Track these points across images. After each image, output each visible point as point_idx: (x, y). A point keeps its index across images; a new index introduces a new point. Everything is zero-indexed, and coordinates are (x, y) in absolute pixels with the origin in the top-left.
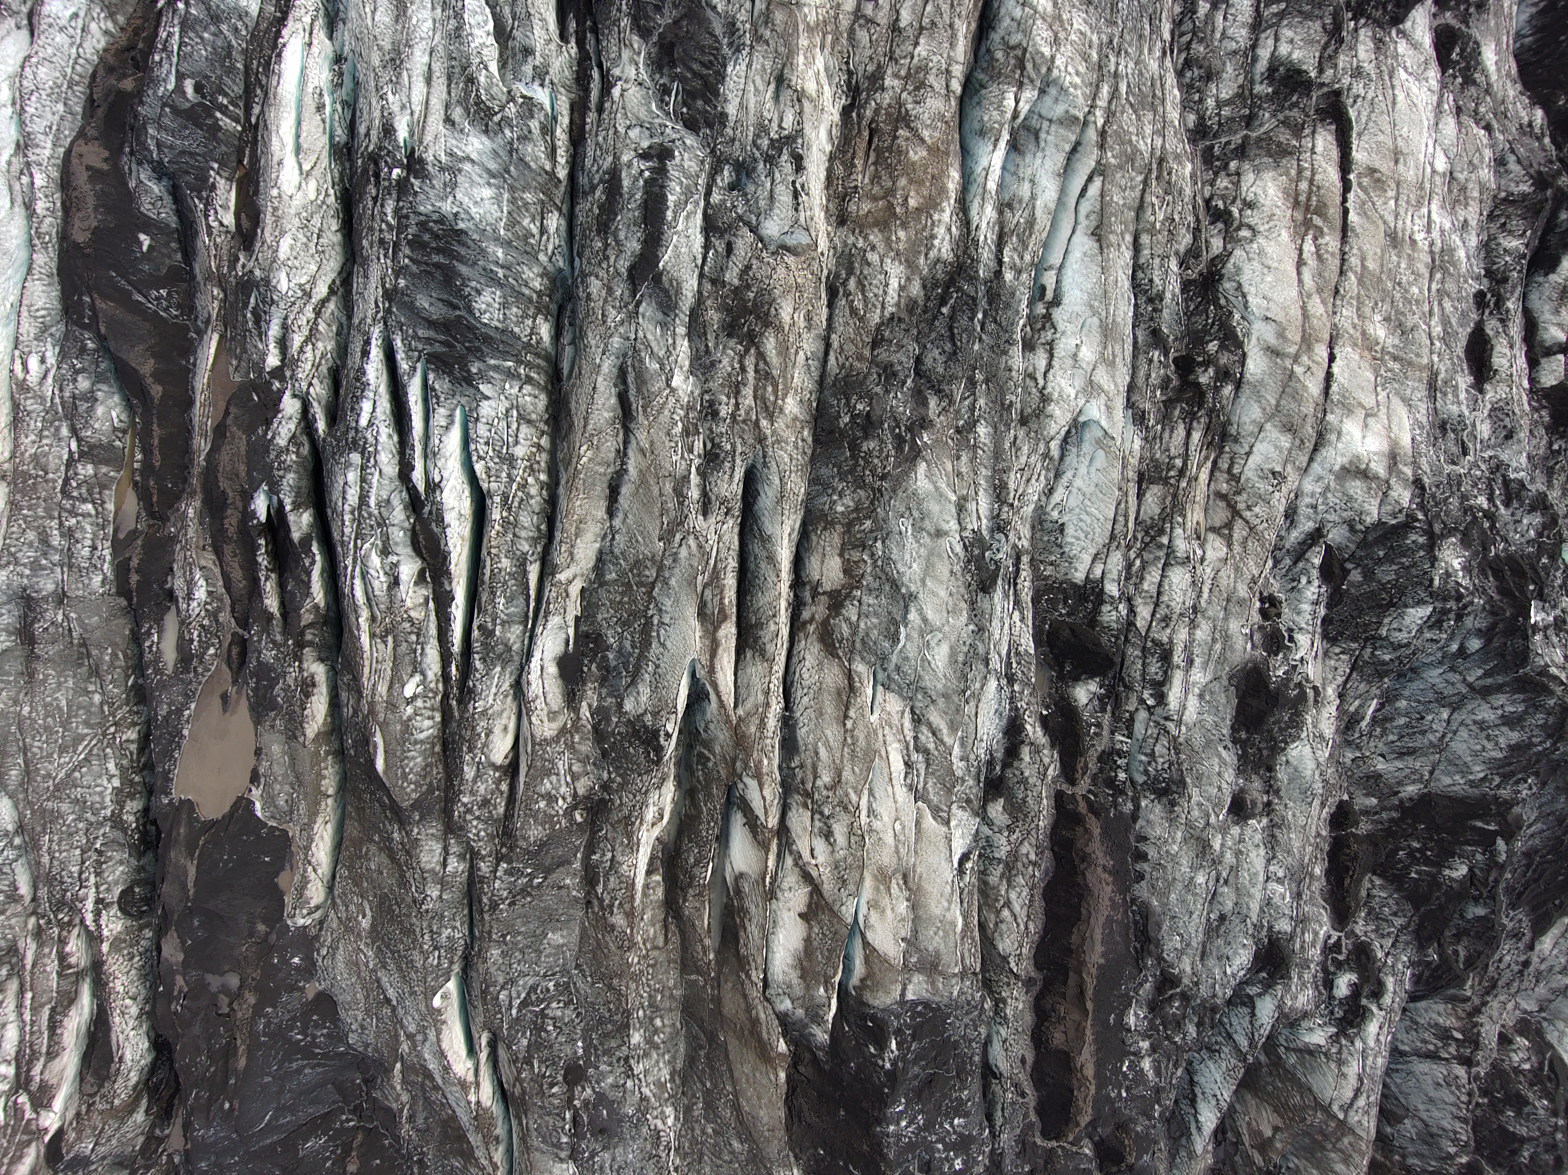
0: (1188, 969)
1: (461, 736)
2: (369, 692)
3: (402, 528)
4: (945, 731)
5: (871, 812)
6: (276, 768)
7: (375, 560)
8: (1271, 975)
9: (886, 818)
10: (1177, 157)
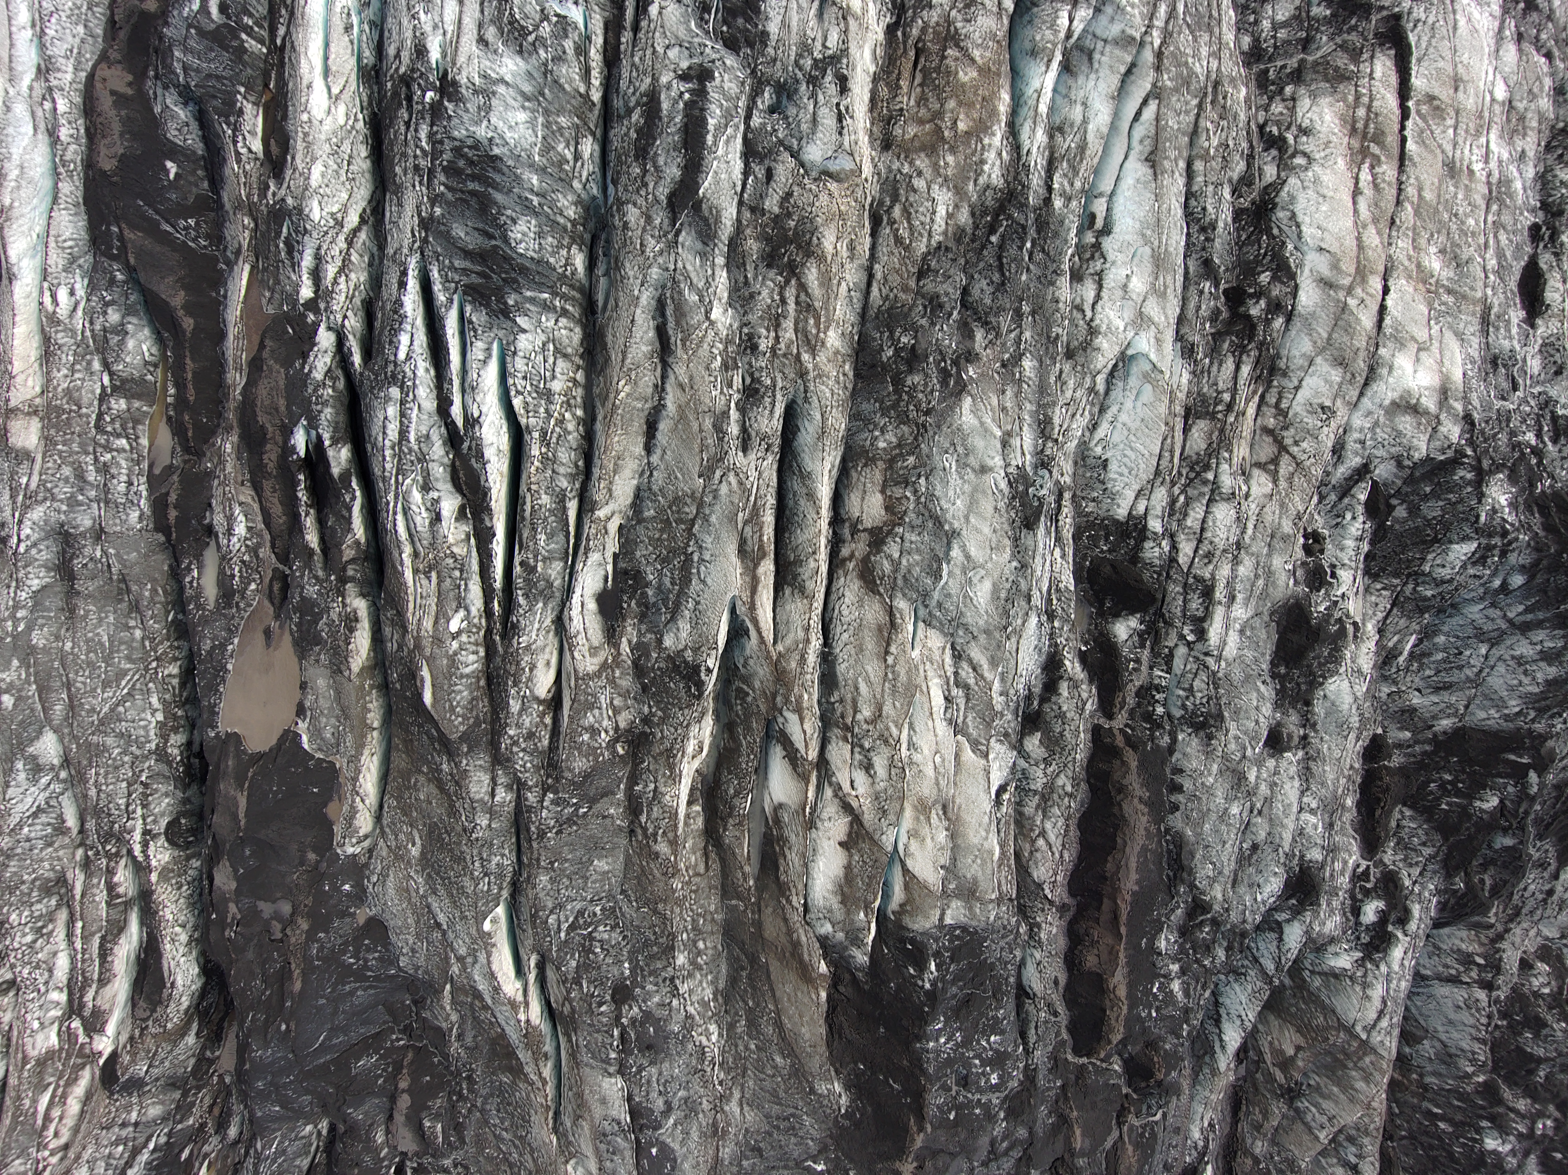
0: (1219, 896)
1: (505, 670)
2: (415, 627)
3: (442, 464)
4: (986, 667)
5: (911, 745)
6: (321, 701)
7: (416, 496)
8: (1301, 903)
9: (926, 751)
10: (1233, 80)
